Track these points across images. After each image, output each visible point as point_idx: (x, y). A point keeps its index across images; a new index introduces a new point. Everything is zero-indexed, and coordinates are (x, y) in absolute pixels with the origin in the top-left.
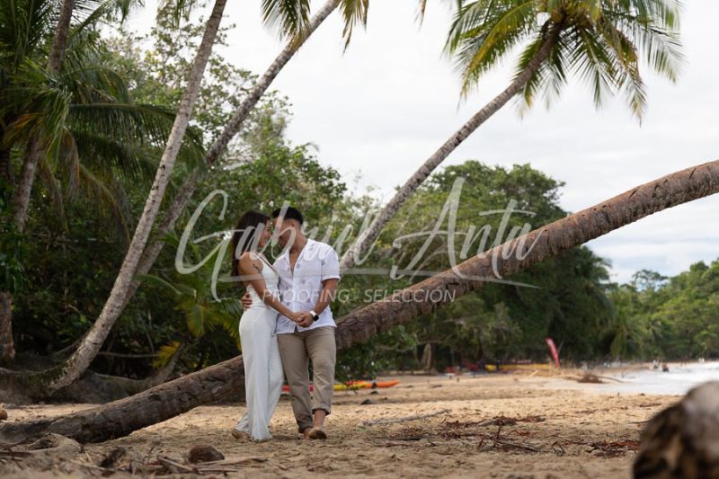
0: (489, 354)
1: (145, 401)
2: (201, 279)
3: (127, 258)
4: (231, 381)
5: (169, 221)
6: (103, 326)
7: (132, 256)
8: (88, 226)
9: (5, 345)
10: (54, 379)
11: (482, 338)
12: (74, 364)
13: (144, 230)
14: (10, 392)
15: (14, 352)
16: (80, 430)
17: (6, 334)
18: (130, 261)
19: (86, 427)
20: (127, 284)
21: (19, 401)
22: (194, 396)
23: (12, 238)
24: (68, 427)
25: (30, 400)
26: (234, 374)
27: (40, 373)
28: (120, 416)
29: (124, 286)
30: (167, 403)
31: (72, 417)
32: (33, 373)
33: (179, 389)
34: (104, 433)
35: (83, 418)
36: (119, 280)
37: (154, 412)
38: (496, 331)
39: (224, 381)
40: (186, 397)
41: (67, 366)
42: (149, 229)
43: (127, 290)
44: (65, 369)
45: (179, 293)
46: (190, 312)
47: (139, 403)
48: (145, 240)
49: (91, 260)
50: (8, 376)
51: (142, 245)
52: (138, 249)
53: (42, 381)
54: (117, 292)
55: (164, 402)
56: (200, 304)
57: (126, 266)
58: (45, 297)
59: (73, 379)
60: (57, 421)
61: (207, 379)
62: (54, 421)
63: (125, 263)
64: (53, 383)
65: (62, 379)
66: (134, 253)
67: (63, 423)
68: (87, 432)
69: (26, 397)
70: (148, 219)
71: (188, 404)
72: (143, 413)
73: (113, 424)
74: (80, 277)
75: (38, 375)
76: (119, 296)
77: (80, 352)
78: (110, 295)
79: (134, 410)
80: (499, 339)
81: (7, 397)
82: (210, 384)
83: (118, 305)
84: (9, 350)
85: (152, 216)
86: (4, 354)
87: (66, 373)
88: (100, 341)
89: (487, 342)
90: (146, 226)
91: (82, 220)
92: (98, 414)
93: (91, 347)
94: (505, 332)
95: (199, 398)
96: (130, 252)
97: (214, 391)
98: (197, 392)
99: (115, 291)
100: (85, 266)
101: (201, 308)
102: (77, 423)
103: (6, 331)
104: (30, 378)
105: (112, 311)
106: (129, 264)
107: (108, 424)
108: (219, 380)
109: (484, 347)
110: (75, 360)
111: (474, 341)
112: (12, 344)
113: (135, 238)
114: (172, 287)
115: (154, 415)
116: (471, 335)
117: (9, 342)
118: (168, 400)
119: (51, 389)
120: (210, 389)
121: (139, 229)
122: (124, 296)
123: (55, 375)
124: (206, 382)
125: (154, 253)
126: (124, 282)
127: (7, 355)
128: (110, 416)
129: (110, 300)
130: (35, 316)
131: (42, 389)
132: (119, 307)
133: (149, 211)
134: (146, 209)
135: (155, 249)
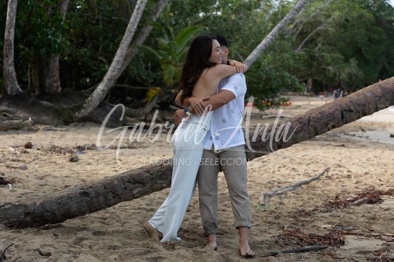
0: (344, 86)
1: (76, 196)
2: (173, 50)
3: (124, 37)
4: (149, 185)
5: (156, 12)
6: (108, 80)
7: (127, 37)
8: (112, 11)
9: (55, 85)
10: (78, 111)
11: (341, 78)
12: (90, 103)
13: (135, 21)
14: (51, 117)
15: (60, 89)
16: (23, 216)
17: (55, 78)
18: (126, 40)
19: (27, 214)
20: (123, 55)
21: (56, 124)
22: (118, 195)
23: (57, 20)
24: (13, 213)
25: (63, 123)
26: (152, 179)
27: (69, 106)
28: (55, 208)
29: (122, 56)
30: (95, 200)
31: (17, 204)
32: (65, 106)
33: (105, 188)
34: (42, 220)
35: (26, 206)
36: (119, 52)
37: (84, 207)
38: (349, 74)
39: (144, 184)
40: (110, 196)
41: (86, 103)
42: (138, 20)
43: (124, 58)
44: (85, 105)
45: (160, 58)
46: (166, 70)
47: (71, 198)
48: (135, 27)
49: (114, 31)
50: (50, 108)
51: (133, 30)
52: (131, 32)
53: (71, 112)
54: (117, 59)
55: (92, 199)
56: (173, 65)
57: (123, 43)
58: (85, 52)
59: (89, 111)
60: (6, 207)
61: (129, 182)
62: (3, 206)
63: (123, 41)
64: (77, 113)
65: (83, 111)
66: (129, 35)
67: (10, 209)
68: (28, 219)
69: (60, 121)
70: (138, 13)
71: (112, 201)
72: (74, 206)
73: (49, 214)
74: (107, 41)
75: (68, 108)
76: (118, 61)
77: (94, 96)
78: (113, 61)
79: (67, 203)
80: (351, 78)
81: (48, 121)
82: (131, 186)
83: (118, 67)
84: (57, 87)
85: (140, 11)
86: (54, 89)
87: (85, 108)
88: (106, 89)
89: (343, 80)
90: (136, 18)
91: (109, 8)
92: (38, 204)
93: (100, 93)
94: (355, 75)
95: (122, 197)
96: (126, 34)
97: (135, 192)
98: (120, 192)
99: (116, 58)
100: (110, 35)
101: (173, 68)
102: (21, 210)
103: (55, 76)
104: (64, 110)
105: (114, 71)
106: (125, 42)
107: (46, 214)
108: (140, 183)
109: (342, 82)
110: (91, 100)
111: (336, 79)
112: (59, 84)
113: (129, 25)
114: (157, 54)
115: (84, 209)
116: (335, 75)
117: (58, 82)
118: (96, 198)
119: (76, 117)
120: (132, 190)
121: (132, 19)
122: (122, 62)
123: (79, 108)
124: (127, 184)
125: (146, 32)
126: (122, 53)
127: (56, 90)
128: (47, 207)
129: (113, 64)
130: (80, 64)
131: (71, 117)
132: (118, 69)
133: (138, 8)
134: (137, 7)
135: (147, 29)
